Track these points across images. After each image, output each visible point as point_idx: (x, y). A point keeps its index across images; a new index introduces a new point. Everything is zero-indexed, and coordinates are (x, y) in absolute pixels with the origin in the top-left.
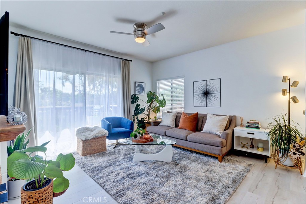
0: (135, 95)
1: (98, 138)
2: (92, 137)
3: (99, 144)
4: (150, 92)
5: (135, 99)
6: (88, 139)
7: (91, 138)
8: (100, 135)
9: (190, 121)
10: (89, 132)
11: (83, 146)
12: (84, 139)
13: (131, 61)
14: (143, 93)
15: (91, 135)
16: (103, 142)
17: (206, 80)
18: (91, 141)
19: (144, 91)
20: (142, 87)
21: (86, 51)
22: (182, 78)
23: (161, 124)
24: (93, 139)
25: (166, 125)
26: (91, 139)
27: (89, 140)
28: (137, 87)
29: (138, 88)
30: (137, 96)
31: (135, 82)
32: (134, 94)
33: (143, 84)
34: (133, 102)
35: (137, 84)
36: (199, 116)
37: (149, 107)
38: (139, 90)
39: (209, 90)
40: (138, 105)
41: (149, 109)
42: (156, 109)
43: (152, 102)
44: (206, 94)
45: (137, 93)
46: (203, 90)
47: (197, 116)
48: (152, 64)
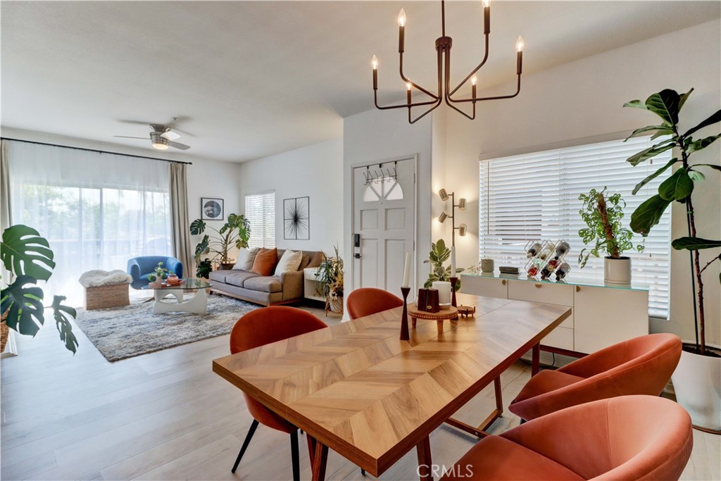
0: (201, 221)
2: (102, 283)
3: (116, 295)
4: (234, 214)
5: (198, 227)
6: (94, 285)
7: (99, 285)
8: (116, 280)
10: (99, 277)
11: (88, 296)
12: (88, 286)
13: (190, 163)
14: (220, 217)
15: (100, 281)
16: (122, 292)
17: (296, 199)
18: (101, 289)
19: (221, 213)
20: (218, 206)
21: (101, 152)
22: (271, 192)
23: (233, 268)
24: (102, 286)
25: (239, 268)
26: (100, 287)
28: (205, 207)
29: (210, 208)
30: (204, 222)
31: (202, 199)
32: (200, 218)
33: (220, 203)
34: (195, 233)
35: (205, 202)
36: (279, 253)
37: (226, 240)
38: (211, 212)
39: (299, 213)
40: (206, 237)
41: (226, 243)
42: (242, 243)
43: (230, 232)
44: (296, 219)
45: (205, 216)
46: (293, 212)
47: (276, 254)
48: (238, 166)
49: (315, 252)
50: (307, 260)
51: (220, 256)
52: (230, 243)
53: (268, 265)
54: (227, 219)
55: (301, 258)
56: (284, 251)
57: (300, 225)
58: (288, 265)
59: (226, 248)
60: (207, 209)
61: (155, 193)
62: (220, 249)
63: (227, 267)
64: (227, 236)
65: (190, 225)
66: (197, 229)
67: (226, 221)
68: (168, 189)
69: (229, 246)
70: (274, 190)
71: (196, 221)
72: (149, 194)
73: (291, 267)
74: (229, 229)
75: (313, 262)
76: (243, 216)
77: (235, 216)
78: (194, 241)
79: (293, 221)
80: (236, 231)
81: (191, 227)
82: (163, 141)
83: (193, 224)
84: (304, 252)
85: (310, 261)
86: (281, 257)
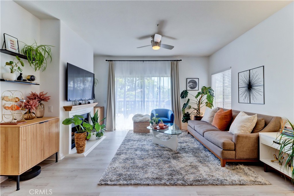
1: (143, 122)
2: (139, 121)
3: (144, 127)
4: (205, 87)
5: (184, 94)
8: (144, 120)
9: (220, 118)
10: (139, 117)
13: (181, 60)
14: (197, 88)
15: (140, 119)
16: (147, 126)
17: (250, 70)
18: (139, 123)
19: (197, 86)
20: (196, 82)
21: (143, 61)
22: (228, 69)
24: (139, 122)
25: (205, 121)
27: (137, 122)
28: (189, 83)
29: (191, 84)
30: (188, 91)
32: (186, 90)
33: (197, 80)
34: (183, 97)
35: (188, 80)
36: (233, 114)
37: (199, 102)
38: (192, 86)
39: (253, 82)
40: (189, 100)
41: (199, 103)
42: (210, 104)
43: (201, 97)
44: (250, 87)
45: (188, 88)
46: (247, 82)
47: (231, 114)
48: (208, 58)
49: (273, 117)
50: (263, 123)
51: (196, 111)
52: (201, 103)
53: (224, 122)
54: (201, 90)
55: (255, 121)
56: (238, 112)
57: (253, 91)
58: (242, 126)
59: (199, 106)
60: (189, 84)
61: (164, 78)
62: (196, 107)
63: (198, 118)
64: (200, 99)
65: (180, 93)
66: (184, 95)
67: (200, 91)
68: (170, 75)
69: (201, 106)
70: (231, 67)
71: (184, 91)
72: (162, 78)
73: (245, 128)
74: (200, 95)
75: (270, 126)
76: (210, 87)
77: (206, 88)
78: (182, 102)
79: (247, 88)
80: (205, 96)
81: (181, 94)
82: (157, 44)
83: (182, 92)
84: (259, 116)
85: (266, 124)
86: (235, 116)
